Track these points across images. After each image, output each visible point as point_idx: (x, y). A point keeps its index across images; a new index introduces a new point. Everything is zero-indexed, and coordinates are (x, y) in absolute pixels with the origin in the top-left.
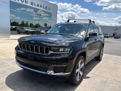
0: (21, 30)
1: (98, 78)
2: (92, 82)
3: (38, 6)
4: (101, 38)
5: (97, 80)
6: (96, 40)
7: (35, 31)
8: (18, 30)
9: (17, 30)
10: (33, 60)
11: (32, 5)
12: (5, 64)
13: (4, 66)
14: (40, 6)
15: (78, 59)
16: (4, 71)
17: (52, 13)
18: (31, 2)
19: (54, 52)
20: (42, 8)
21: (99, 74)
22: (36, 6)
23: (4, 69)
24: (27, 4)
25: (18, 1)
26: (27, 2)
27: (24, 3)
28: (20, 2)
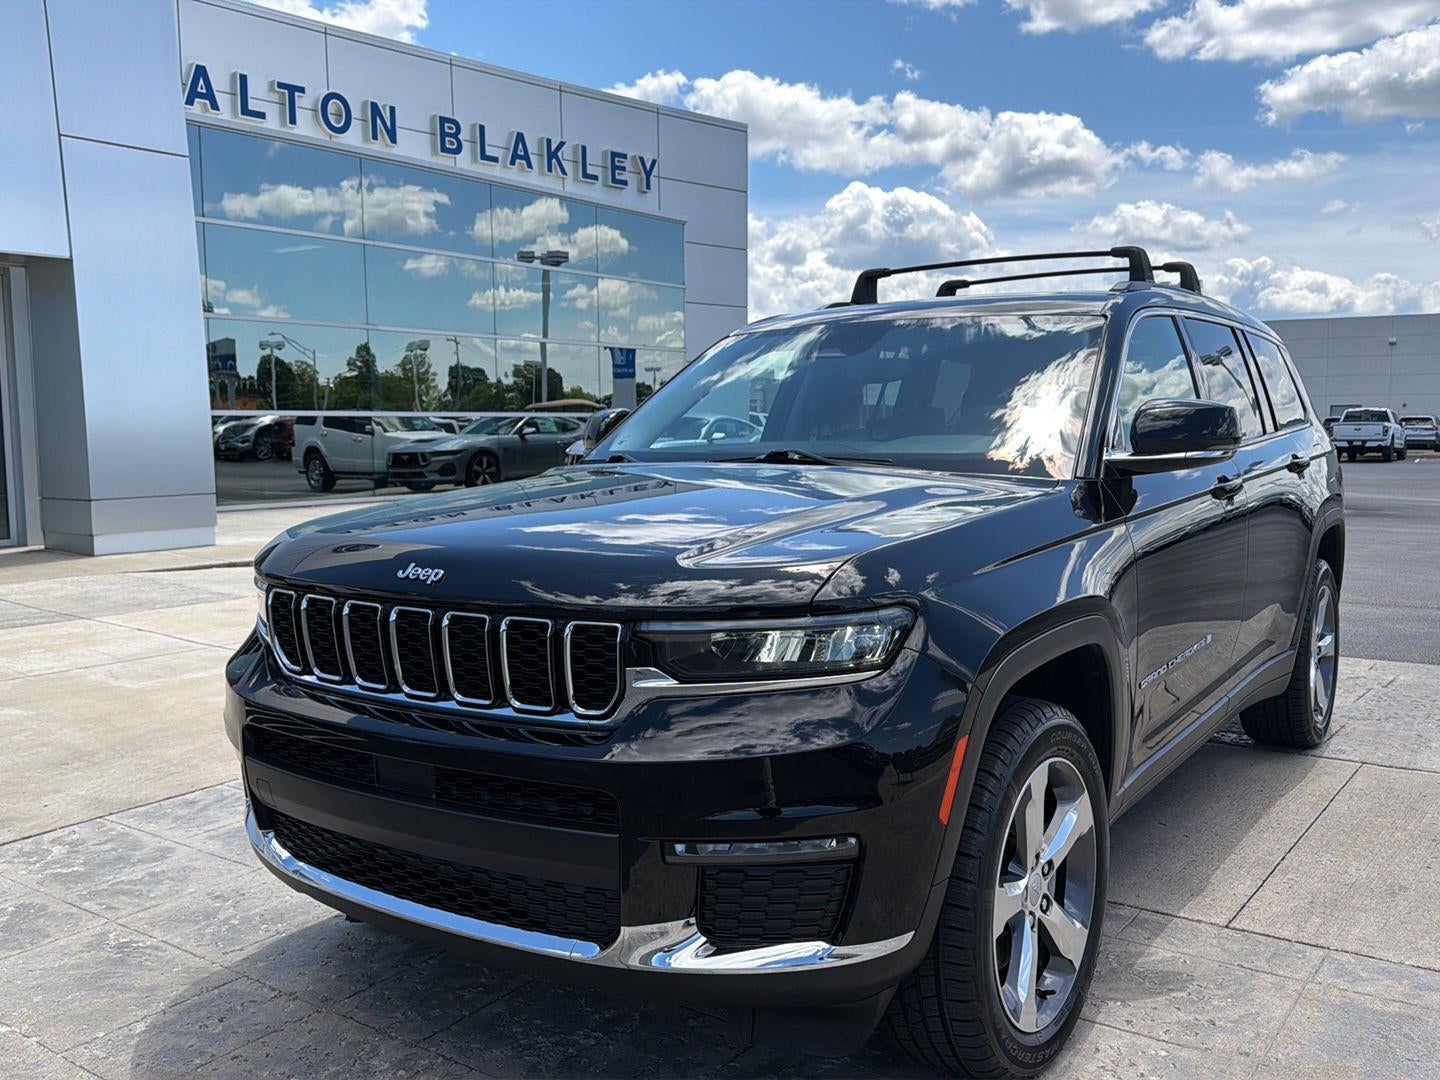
0: (339, 447)
1: (1292, 987)
2: (1219, 1040)
3: (519, 152)
4: (1297, 467)
5: (1278, 1007)
6: (1224, 492)
7: (507, 448)
8: (312, 453)
9: (298, 454)
10: (434, 796)
11: (444, 149)
12: (139, 860)
13: (130, 882)
14: (542, 155)
15: (1005, 750)
16: (126, 945)
17: (685, 226)
18: (440, 117)
19: (681, 682)
20: (566, 170)
21: (1300, 928)
22: (495, 160)
23: (123, 929)
24: (393, 140)
25: (293, 121)
26: (387, 116)
27: (354, 138)
28: (306, 127)
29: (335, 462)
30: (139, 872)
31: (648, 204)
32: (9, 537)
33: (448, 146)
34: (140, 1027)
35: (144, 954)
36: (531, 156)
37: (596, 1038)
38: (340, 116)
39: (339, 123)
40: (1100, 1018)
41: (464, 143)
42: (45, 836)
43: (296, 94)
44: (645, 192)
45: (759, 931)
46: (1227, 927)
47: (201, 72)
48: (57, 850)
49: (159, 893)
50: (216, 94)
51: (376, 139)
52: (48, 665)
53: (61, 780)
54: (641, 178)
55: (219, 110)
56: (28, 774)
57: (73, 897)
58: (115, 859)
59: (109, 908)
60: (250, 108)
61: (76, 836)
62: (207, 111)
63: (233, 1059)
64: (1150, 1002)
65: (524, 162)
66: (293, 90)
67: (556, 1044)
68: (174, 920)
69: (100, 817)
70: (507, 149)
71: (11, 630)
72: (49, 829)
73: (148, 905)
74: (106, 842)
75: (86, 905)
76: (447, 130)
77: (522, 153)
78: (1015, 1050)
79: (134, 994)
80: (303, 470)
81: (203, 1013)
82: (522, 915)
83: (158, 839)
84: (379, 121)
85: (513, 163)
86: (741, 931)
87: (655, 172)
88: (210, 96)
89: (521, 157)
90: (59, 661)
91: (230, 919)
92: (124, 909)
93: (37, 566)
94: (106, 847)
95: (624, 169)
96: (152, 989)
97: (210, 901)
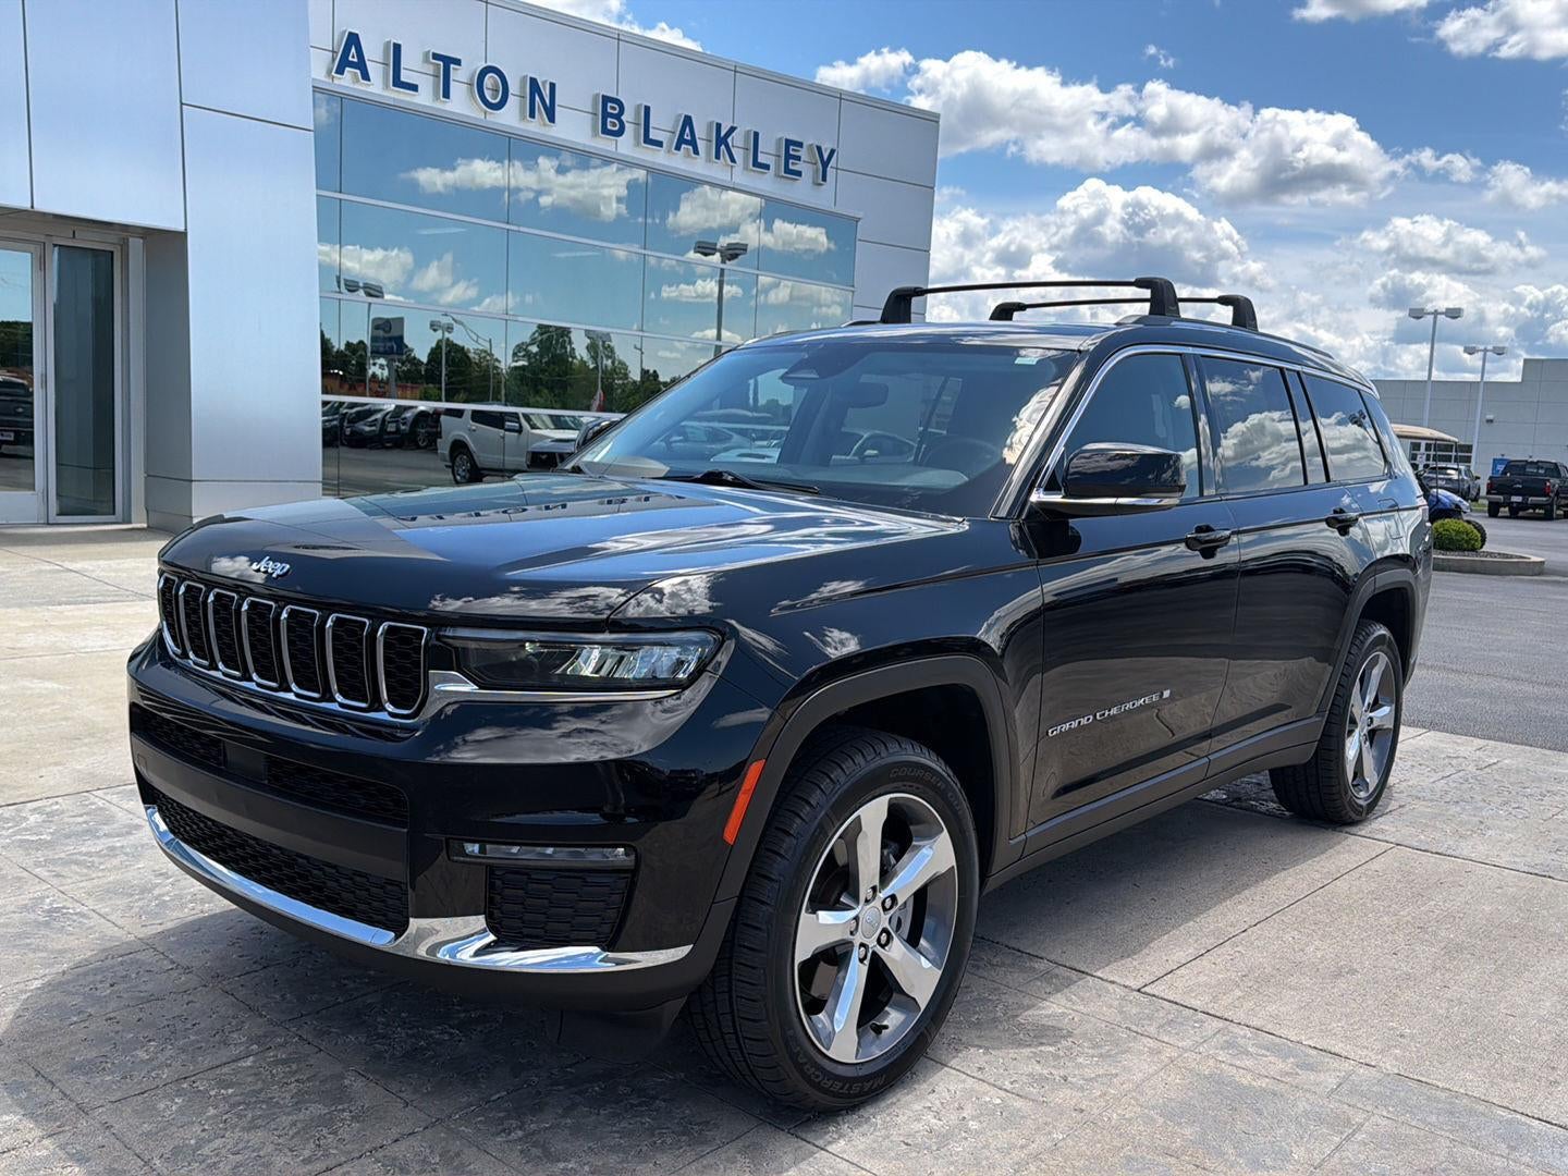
1: (1168, 1054)
2: (1061, 1095)
3: (685, 136)
4: (1337, 522)
5: (1141, 1071)
8: (459, 447)
9: (444, 446)
10: (266, 782)
11: (605, 131)
12: (105, 835)
13: (89, 854)
14: (710, 141)
15: (828, 780)
16: (57, 910)
17: (859, 223)
18: (603, 96)
19: (481, 688)
20: (735, 157)
21: (1215, 999)
22: (659, 144)
23: (61, 895)
24: (552, 119)
25: (446, 95)
26: (546, 93)
27: (509, 117)
28: (461, 104)
29: (484, 458)
30: (101, 845)
31: (823, 198)
32: (114, 513)
33: (609, 127)
34: (37, 984)
35: (69, 919)
36: (698, 141)
37: (451, 1034)
38: (497, 91)
39: (495, 99)
40: (953, 1063)
41: (627, 125)
42: (29, 804)
43: (452, 66)
44: (821, 185)
45: (540, 932)
46: (1139, 990)
47: (353, 40)
48: (34, 819)
49: (109, 866)
50: (368, 63)
51: (534, 117)
52: (104, 643)
53: (68, 754)
54: (817, 170)
55: (369, 80)
56: (38, 745)
57: (28, 862)
58: (83, 832)
59: (58, 876)
60: (403, 79)
61: (58, 807)
62: (358, 81)
63: (106, 1020)
64: (1012, 1053)
65: (691, 148)
66: (449, 62)
67: (413, 1036)
68: (111, 891)
69: (87, 792)
70: (673, 133)
71: (82, 606)
72: (37, 797)
73: (94, 875)
74: (81, 815)
75: (38, 871)
76: (609, 110)
77: (689, 138)
78: (817, 1077)
79: (45, 955)
80: (450, 464)
81: (99, 977)
82: (334, 901)
83: (131, 816)
84: (537, 98)
85: (678, 148)
86: (525, 931)
87: (833, 162)
88: (361, 65)
89: (687, 142)
90: (116, 640)
91: (163, 895)
92: (71, 878)
93: (133, 544)
94: (80, 820)
95: (798, 158)
96: (62, 952)
97: (153, 878)
